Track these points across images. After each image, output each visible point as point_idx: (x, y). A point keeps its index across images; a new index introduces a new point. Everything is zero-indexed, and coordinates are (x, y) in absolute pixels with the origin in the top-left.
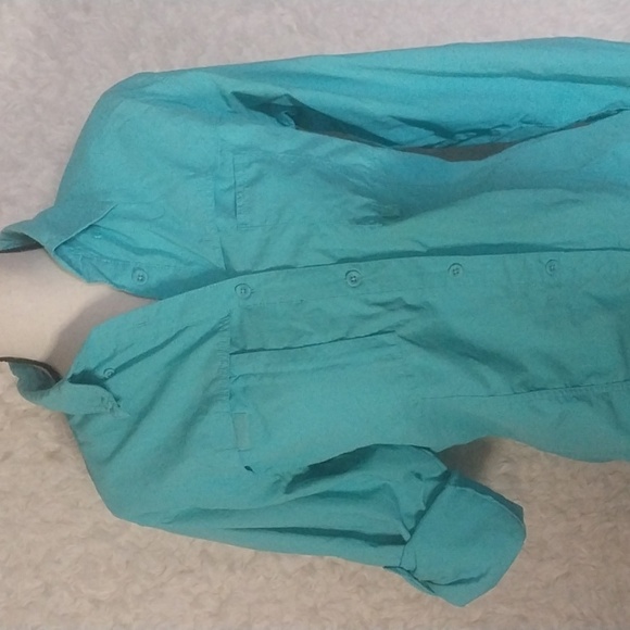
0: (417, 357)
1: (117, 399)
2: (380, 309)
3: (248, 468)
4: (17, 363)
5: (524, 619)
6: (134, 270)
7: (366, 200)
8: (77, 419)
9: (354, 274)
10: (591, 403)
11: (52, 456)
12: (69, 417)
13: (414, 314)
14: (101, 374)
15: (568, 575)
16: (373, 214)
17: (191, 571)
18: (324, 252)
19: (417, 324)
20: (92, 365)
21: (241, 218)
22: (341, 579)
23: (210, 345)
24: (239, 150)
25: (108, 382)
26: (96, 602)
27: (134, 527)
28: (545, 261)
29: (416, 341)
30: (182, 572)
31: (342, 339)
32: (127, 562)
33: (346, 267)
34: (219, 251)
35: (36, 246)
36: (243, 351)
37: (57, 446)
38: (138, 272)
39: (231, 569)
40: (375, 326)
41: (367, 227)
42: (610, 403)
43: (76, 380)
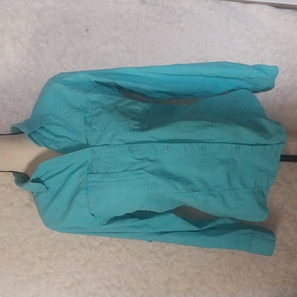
0: (152, 179)
1: (47, 188)
2: (139, 161)
3: (92, 215)
4: (15, 173)
5: (200, 274)
6: (56, 143)
7: (137, 123)
8: (35, 194)
9: (130, 148)
10: (215, 197)
11: (27, 205)
12: (32, 193)
13: (152, 163)
14: (43, 179)
15: (218, 258)
16: (138, 128)
17: (76, 249)
18: (121, 140)
19: (152, 167)
20: (39, 176)
21: (93, 127)
22: (131, 255)
23: (80, 171)
24: (94, 102)
25: (45, 182)
26: (41, 258)
27: (56, 232)
28: (200, 146)
29: (152, 173)
30: (72, 249)
31: (125, 171)
32: (53, 245)
33: (128, 146)
34: (85, 138)
35: (22, 133)
36: (92, 173)
37: (30, 202)
38: (57, 144)
39: (90, 249)
40: (137, 167)
41: (136, 132)
42: (222, 197)
43: (33, 181)
